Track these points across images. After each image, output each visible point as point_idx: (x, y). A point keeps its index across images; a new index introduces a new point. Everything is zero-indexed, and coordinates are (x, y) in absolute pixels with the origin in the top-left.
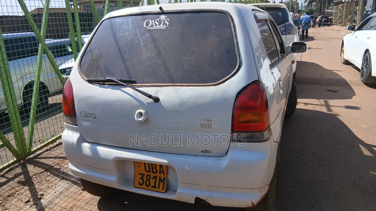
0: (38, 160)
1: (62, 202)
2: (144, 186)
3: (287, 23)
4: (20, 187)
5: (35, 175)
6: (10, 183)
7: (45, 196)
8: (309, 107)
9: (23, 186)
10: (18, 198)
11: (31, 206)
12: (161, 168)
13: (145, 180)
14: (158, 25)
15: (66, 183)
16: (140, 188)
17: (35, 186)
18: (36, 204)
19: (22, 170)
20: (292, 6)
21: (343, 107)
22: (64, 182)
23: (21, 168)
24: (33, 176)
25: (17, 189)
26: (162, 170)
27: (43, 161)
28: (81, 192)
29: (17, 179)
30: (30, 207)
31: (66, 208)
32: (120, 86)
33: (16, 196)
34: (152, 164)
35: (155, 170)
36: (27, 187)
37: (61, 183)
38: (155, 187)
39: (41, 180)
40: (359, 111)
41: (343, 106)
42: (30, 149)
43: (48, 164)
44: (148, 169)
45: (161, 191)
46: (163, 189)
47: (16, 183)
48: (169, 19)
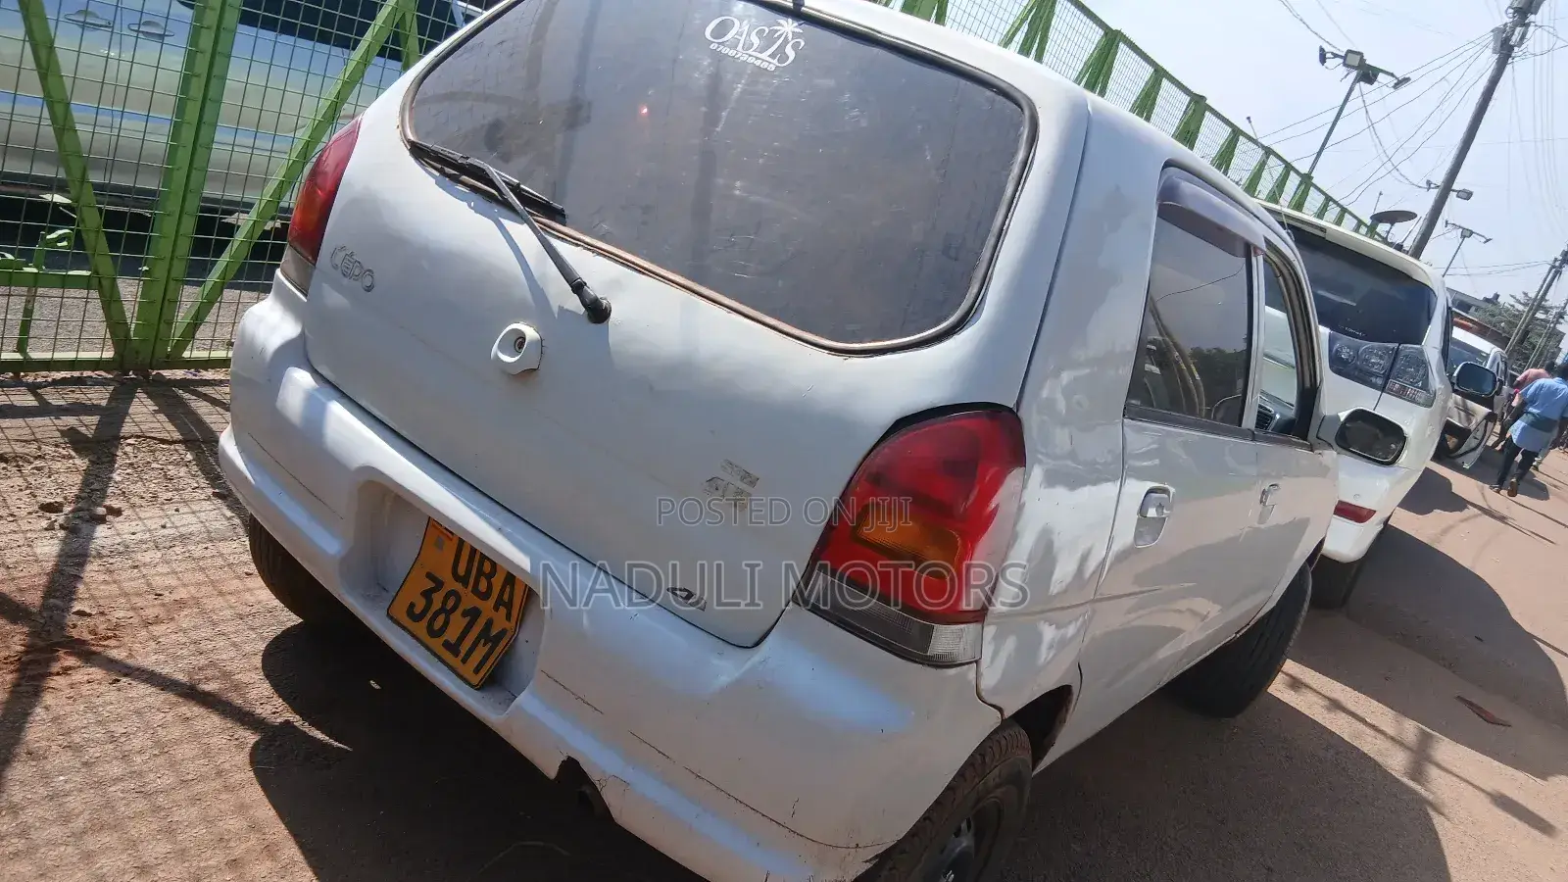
0: (186, 396)
1: (164, 569)
2: (421, 628)
3: (1406, 348)
4: (64, 448)
5: (138, 437)
6: (38, 421)
7: (121, 518)
8: (1340, 725)
9: (73, 453)
10: (31, 479)
11: (50, 528)
12: (508, 590)
13: (437, 605)
14: (755, 51)
15: (224, 515)
16: (404, 628)
17: (112, 472)
18: (71, 529)
19: (110, 400)
20: (1526, 333)
21: (1483, 791)
22: (219, 509)
23: (111, 394)
24: (130, 438)
25: (48, 450)
26: (506, 597)
27: (202, 408)
28: (251, 572)
29: (70, 421)
30: (46, 529)
31: (160, 595)
32: (504, 211)
33: (27, 469)
34: (483, 557)
35: (483, 586)
36: (86, 460)
37: (207, 505)
38: (453, 648)
39: (149, 462)
40: (1545, 838)
41: (1489, 790)
42: (182, 345)
43: (212, 425)
44: (461, 571)
45: (466, 676)
46: (477, 671)
47: (58, 430)
48: (803, 44)
